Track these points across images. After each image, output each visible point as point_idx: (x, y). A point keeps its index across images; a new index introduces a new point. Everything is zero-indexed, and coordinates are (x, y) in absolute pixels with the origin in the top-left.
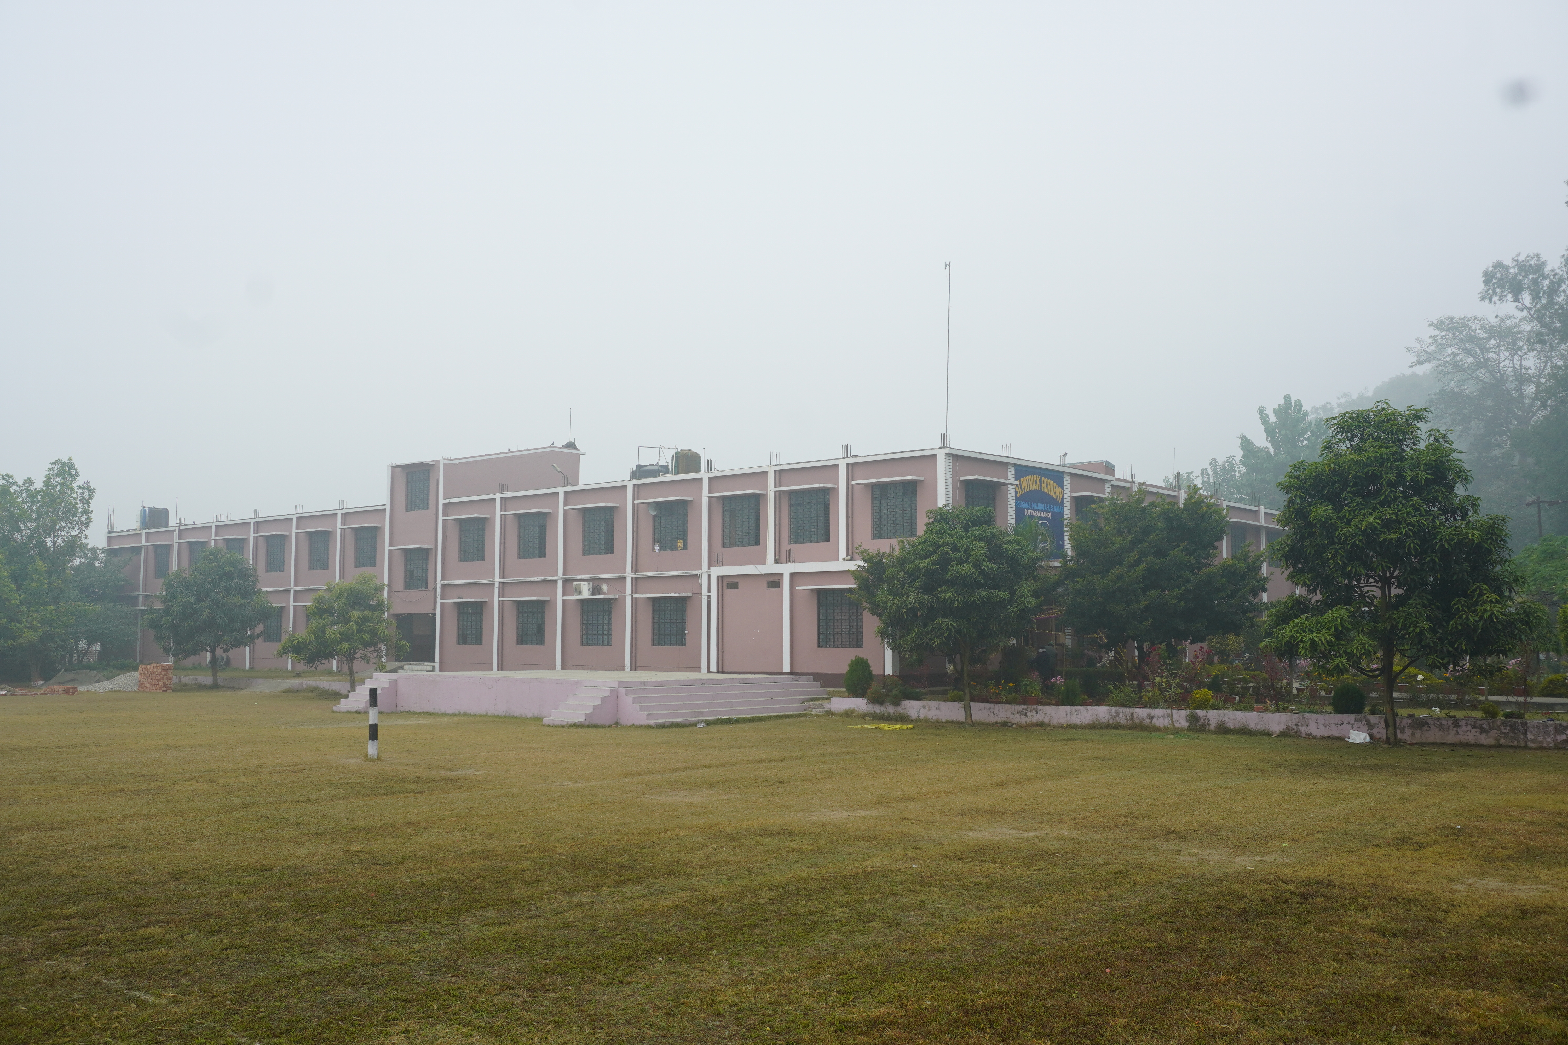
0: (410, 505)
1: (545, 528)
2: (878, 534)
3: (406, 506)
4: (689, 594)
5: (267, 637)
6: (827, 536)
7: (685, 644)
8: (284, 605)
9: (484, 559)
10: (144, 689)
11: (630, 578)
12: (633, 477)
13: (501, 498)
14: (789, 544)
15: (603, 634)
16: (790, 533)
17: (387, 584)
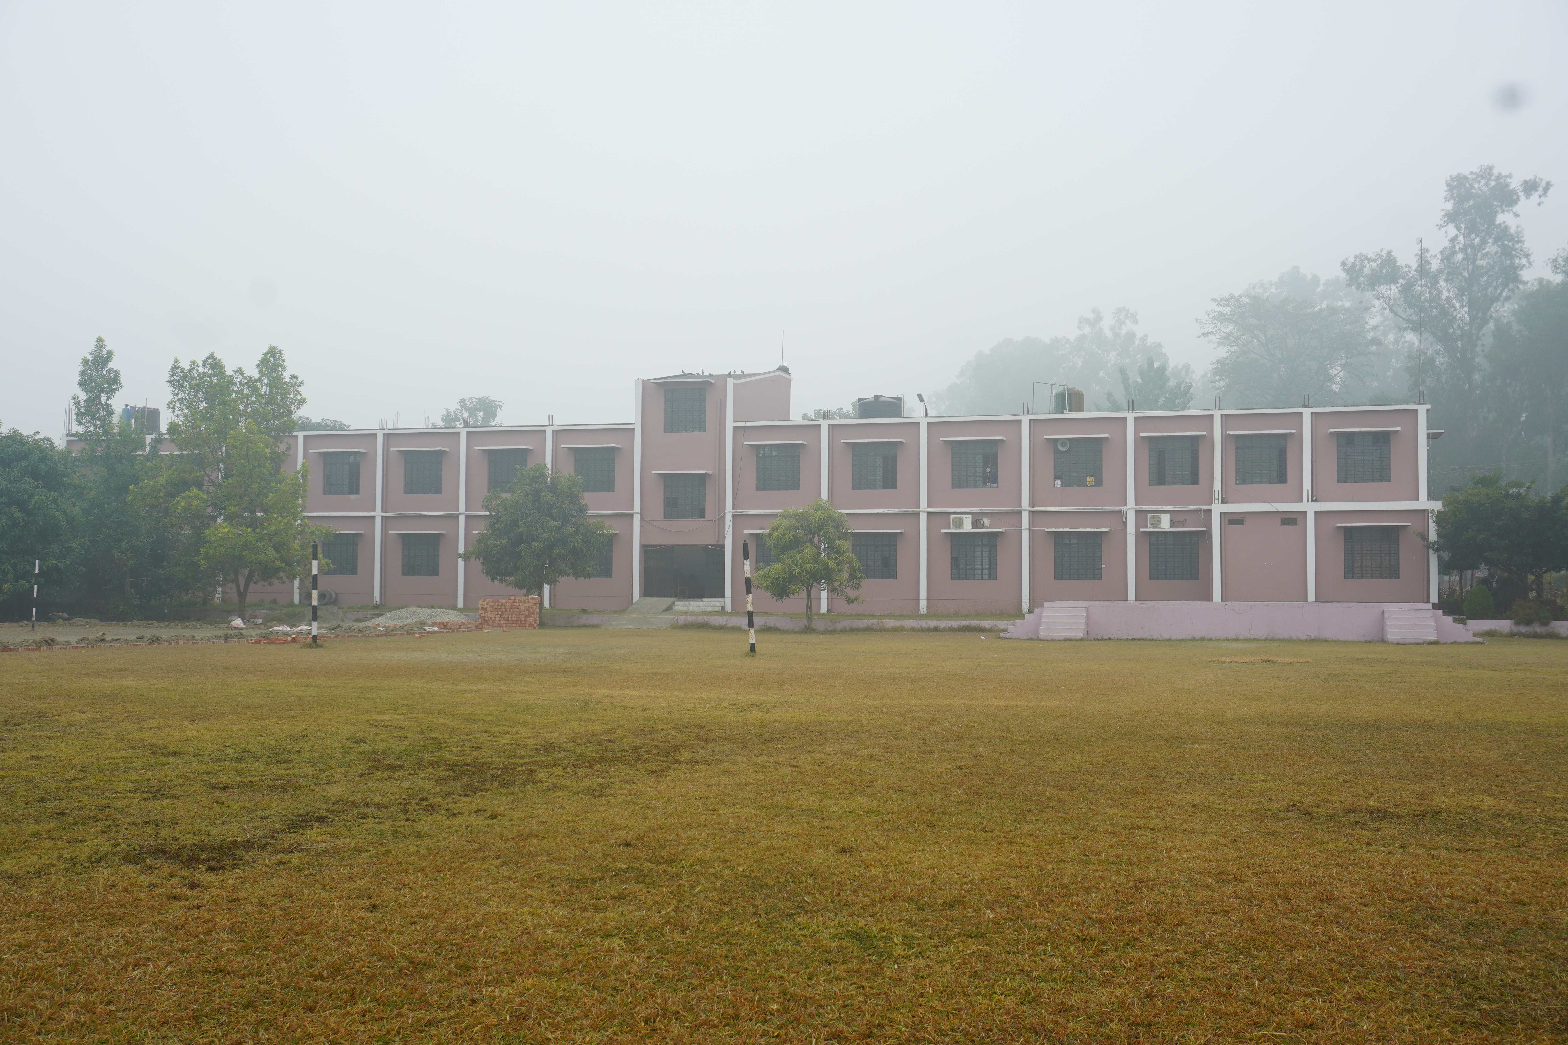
0: (671, 426)
1: (895, 458)
2: (1343, 477)
3: (665, 426)
4: (1107, 530)
5: (410, 569)
6: (1282, 478)
7: (1100, 577)
8: (444, 532)
9: (798, 489)
10: (493, 626)
11: (1027, 513)
12: (1026, 412)
13: (828, 425)
14: (1236, 484)
15: (982, 568)
16: (1236, 474)
17: (639, 512)
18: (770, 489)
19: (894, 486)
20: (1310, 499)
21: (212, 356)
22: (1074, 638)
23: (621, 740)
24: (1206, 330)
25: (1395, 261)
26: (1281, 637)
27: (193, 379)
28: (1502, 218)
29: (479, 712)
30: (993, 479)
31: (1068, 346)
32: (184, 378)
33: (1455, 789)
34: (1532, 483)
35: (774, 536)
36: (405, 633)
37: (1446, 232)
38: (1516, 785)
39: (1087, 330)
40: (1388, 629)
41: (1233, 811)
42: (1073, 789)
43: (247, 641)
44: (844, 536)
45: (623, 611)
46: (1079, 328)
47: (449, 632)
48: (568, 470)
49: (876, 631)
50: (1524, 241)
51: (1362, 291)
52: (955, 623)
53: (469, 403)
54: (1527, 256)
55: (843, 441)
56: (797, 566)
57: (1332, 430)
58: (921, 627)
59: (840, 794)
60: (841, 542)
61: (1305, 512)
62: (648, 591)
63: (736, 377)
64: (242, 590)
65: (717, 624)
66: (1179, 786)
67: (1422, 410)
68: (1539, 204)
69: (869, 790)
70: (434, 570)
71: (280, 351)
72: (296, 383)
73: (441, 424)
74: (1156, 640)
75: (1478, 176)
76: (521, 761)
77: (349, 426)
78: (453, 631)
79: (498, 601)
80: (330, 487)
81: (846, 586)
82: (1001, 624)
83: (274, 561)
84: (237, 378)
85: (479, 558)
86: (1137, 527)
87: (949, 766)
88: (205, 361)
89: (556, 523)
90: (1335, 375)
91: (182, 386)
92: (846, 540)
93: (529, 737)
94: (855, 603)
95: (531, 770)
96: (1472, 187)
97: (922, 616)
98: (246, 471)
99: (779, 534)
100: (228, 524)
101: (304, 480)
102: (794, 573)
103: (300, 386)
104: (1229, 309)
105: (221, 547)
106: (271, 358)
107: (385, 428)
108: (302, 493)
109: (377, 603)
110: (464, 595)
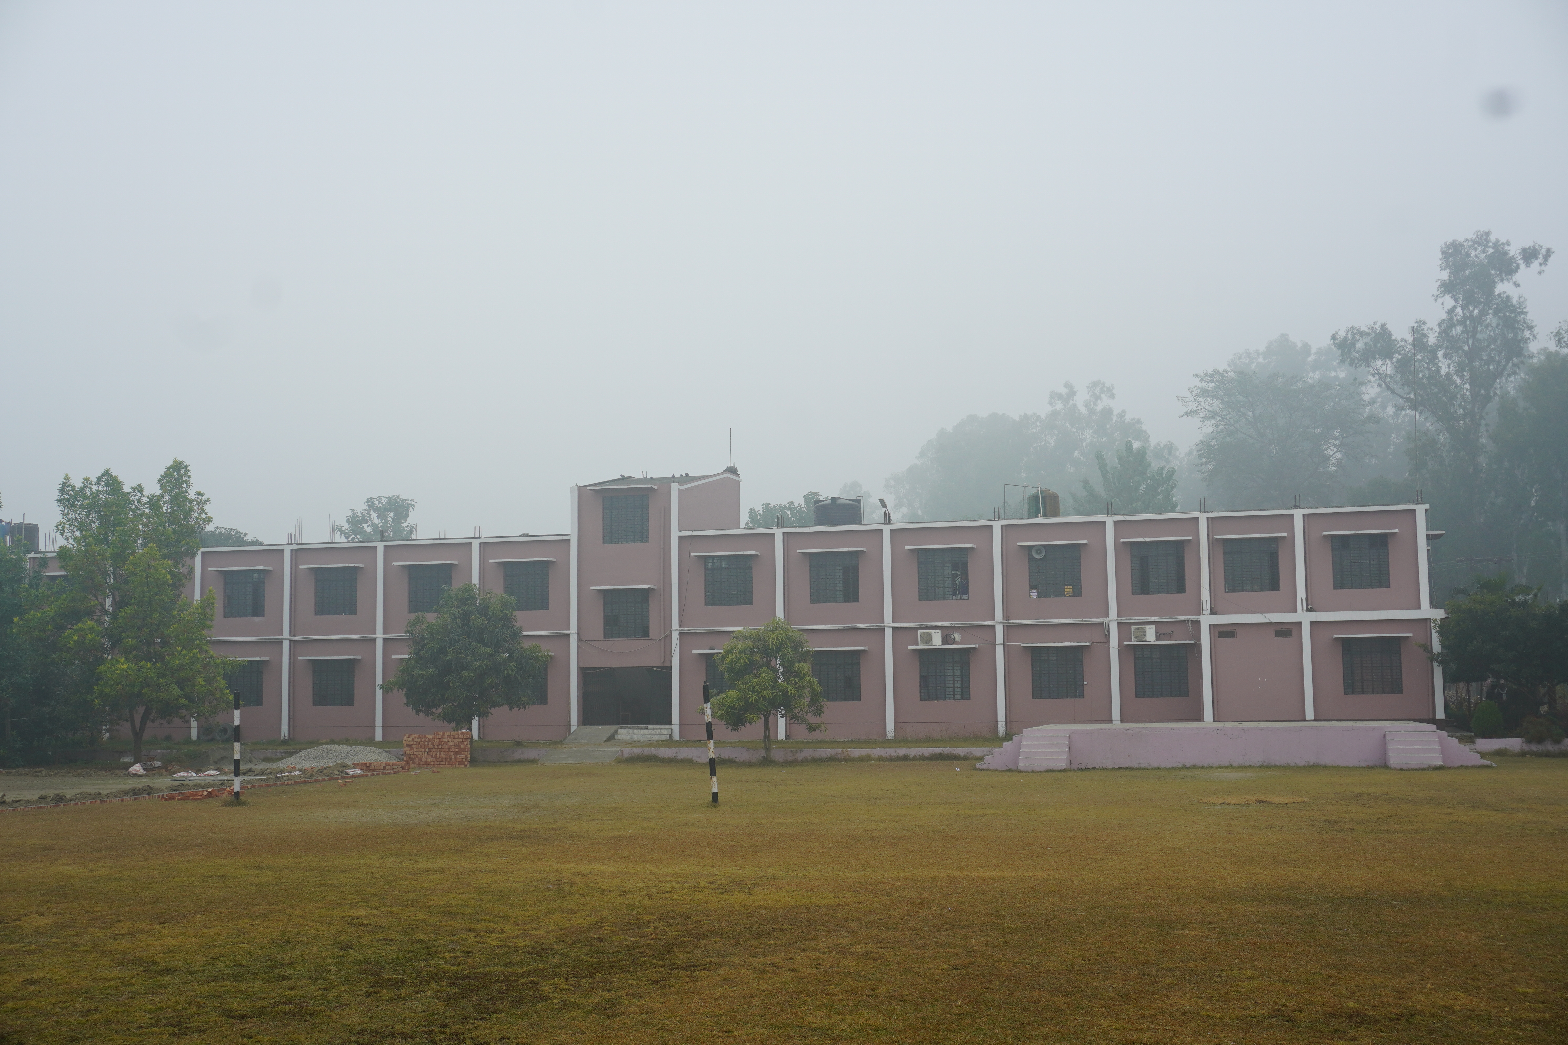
0: (611, 536)
1: (856, 569)
2: (1340, 583)
3: (604, 537)
4: (1088, 644)
5: (321, 698)
6: (1274, 586)
7: (1082, 696)
8: (359, 657)
9: (751, 603)
10: (419, 765)
11: (1001, 626)
12: (997, 516)
13: (784, 533)
14: (1225, 592)
15: (954, 688)
16: (1225, 582)
17: (576, 631)
18: (721, 604)
19: (856, 599)
20: (1305, 608)
21: (107, 472)
22: (1056, 769)
23: (611, 938)
24: (1190, 409)
25: (1390, 334)
26: (1278, 764)
27: (86, 497)
28: (1503, 288)
29: (453, 902)
30: (964, 590)
31: (1038, 424)
32: (75, 498)
33: (1433, 984)
34: (1539, 590)
35: (728, 660)
36: (326, 778)
37: (1443, 304)
38: (1491, 977)
39: (1059, 406)
40: (1390, 754)
41: (1221, 1019)
42: (1067, 994)
43: (159, 796)
44: (804, 656)
45: (560, 742)
46: (1051, 404)
47: (373, 775)
48: (497, 588)
49: (840, 761)
50: (1527, 313)
51: (1356, 367)
52: (927, 751)
53: (377, 503)
54: (1531, 328)
55: (799, 551)
56: (753, 692)
57: (1325, 533)
58: (890, 756)
59: (844, 1006)
60: (801, 665)
61: (1300, 623)
62: (586, 719)
63: (681, 480)
64: (138, 730)
65: (666, 757)
66: (1170, 987)
67: (1421, 510)
68: (1540, 273)
69: (872, 1001)
70: (349, 700)
71: (186, 466)
72: (201, 501)
74: (1145, 769)
75: (1474, 243)
76: (520, 970)
78: (378, 774)
79: (425, 737)
80: (232, 609)
81: (807, 713)
82: (977, 751)
83: (177, 700)
84: (135, 496)
85: (400, 689)
86: (1120, 640)
87: (945, 966)
88: (99, 478)
89: (488, 650)
90: (1331, 456)
91: (73, 505)
92: (805, 662)
93: (516, 937)
94: (817, 731)
95: (534, 983)
96: (1468, 255)
97: (890, 741)
98: (146, 599)
99: (733, 657)
100: (126, 659)
101: (211, 609)
102: (750, 700)
103: (205, 504)
104: (1213, 384)
105: (118, 684)
106: (176, 473)
107: (293, 543)
108: (208, 623)
109: (287, 738)
110: (383, 727)
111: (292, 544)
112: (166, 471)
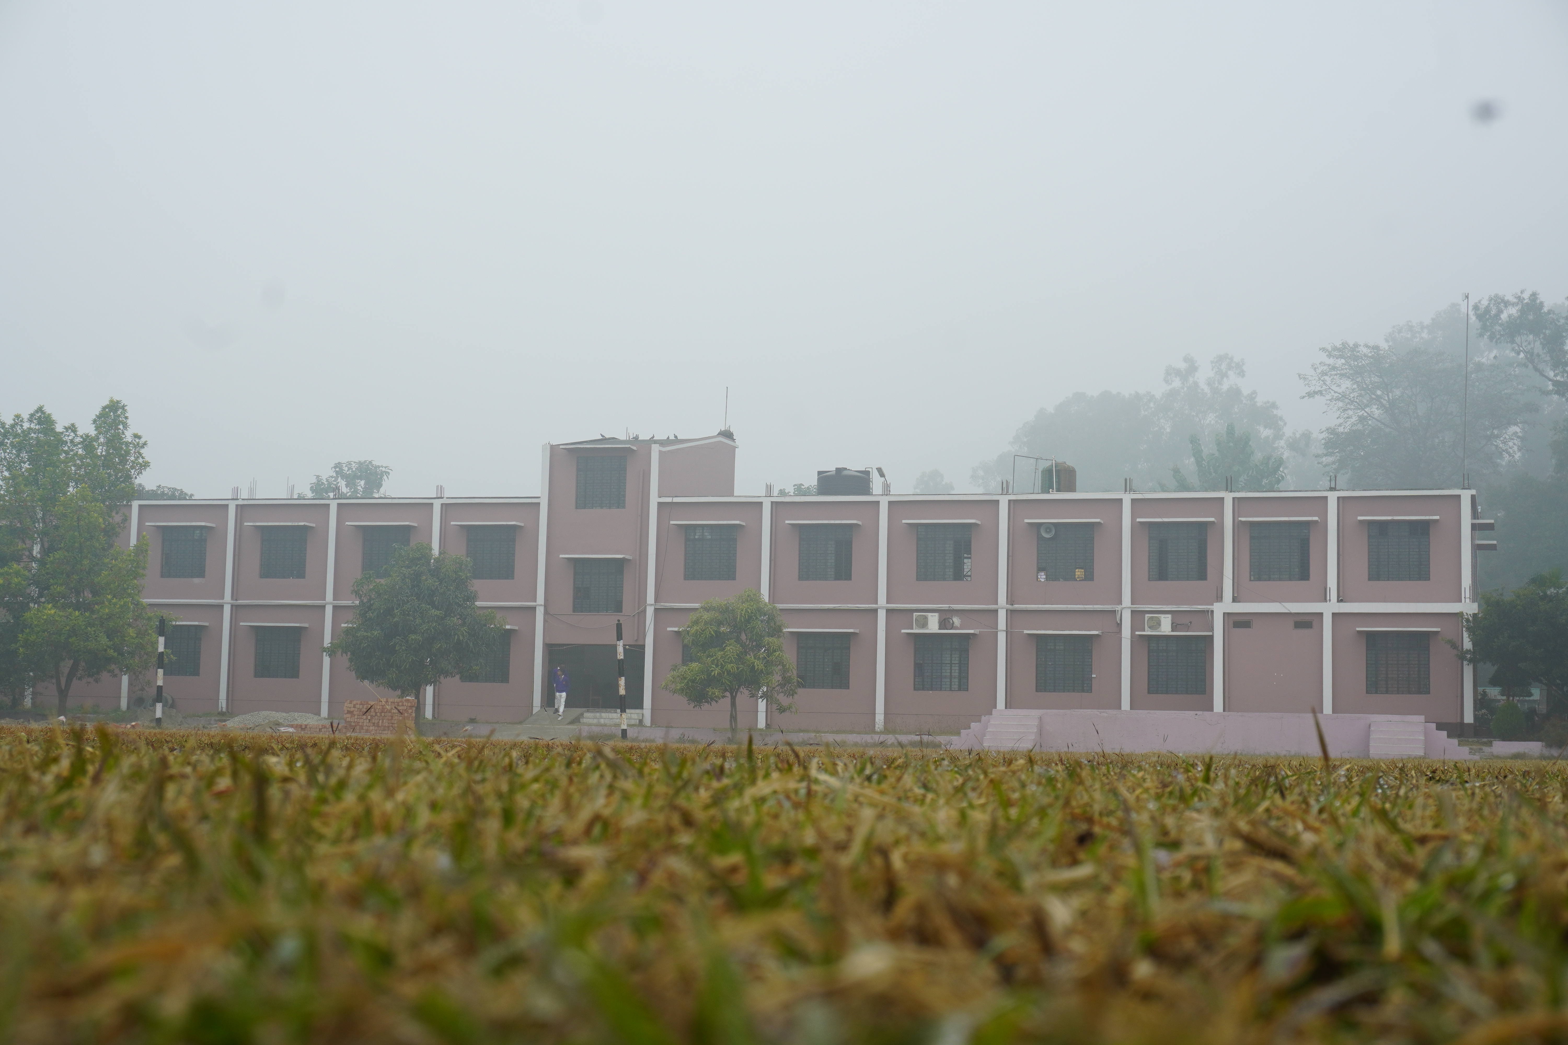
0: (584, 500)
1: (849, 544)
2: (1375, 574)
3: (576, 501)
4: (1098, 633)
5: (263, 670)
6: (1304, 575)
7: (1090, 690)
8: (307, 623)
9: (734, 579)
11: (1005, 611)
12: (1005, 491)
13: (772, 502)
14: (1250, 580)
15: (951, 677)
16: (1250, 569)
17: (543, 603)
18: (699, 578)
19: (849, 577)
20: (1335, 598)
21: (40, 409)
24: (1312, 388)
25: (1542, 305)
27: (16, 435)
31: (1152, 405)
32: (5, 435)
35: (694, 633)
39: (1177, 383)
40: (1372, 744)
45: (520, 723)
46: (1166, 381)
48: (459, 551)
51: (1496, 342)
52: (905, 738)
53: (346, 469)
55: (788, 522)
56: (717, 666)
57: (1360, 518)
60: (771, 639)
61: (1321, 614)
63: (662, 443)
64: (63, 687)
67: (1466, 496)
70: (294, 672)
71: (124, 406)
72: (138, 444)
73: (310, 495)
77: (192, 495)
79: (367, 703)
80: (169, 569)
81: (778, 692)
83: (106, 650)
84: (68, 436)
85: (346, 653)
86: (1133, 630)
88: (32, 415)
89: (438, 612)
91: (3, 444)
97: (879, 731)
98: (76, 545)
99: (698, 628)
100: (53, 606)
101: (144, 556)
102: (713, 674)
103: (143, 447)
104: (1343, 361)
105: (44, 632)
106: (112, 414)
107: (239, 498)
108: (141, 571)
109: (224, 710)
110: (330, 702)
111: (237, 499)
112: (102, 411)
